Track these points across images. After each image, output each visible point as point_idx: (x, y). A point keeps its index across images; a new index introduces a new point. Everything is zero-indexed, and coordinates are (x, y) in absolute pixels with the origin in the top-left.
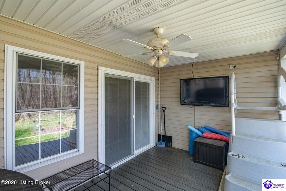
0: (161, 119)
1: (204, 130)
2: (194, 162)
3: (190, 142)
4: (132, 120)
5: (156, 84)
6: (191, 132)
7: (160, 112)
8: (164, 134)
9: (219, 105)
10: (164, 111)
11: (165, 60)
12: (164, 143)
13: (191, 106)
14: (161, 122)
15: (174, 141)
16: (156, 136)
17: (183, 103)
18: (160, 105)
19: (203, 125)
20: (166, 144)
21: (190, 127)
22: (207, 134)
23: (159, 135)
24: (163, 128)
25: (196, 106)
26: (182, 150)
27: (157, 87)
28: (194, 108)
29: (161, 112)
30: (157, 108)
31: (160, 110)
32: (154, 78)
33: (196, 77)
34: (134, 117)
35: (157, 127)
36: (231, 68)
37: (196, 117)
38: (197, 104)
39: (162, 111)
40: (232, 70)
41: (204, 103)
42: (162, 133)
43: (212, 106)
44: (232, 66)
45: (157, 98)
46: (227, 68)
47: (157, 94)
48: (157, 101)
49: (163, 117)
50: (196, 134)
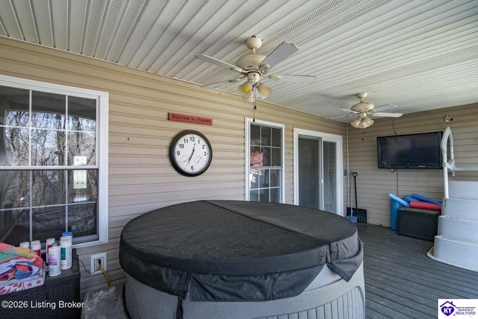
0: (350, 188)
1: (410, 199)
2: (399, 235)
3: (391, 215)
4: (320, 185)
5: (344, 143)
6: (393, 201)
7: (348, 178)
8: (355, 207)
9: (430, 167)
10: (355, 177)
11: (370, 122)
12: (356, 218)
13: (392, 170)
14: (350, 192)
15: (368, 215)
16: (344, 209)
17: (381, 166)
18: (348, 170)
19: (409, 193)
20: (358, 220)
21: (392, 195)
22: (414, 203)
23: (347, 208)
24: (353, 199)
25: (399, 170)
26: (380, 226)
27: (344, 148)
28: (396, 172)
29: (350, 179)
30: (345, 174)
31: (348, 177)
32: (341, 136)
33: (399, 133)
34: (322, 181)
35: (346, 198)
36: (447, 121)
37: (400, 183)
38: (401, 167)
39: (352, 177)
40: (448, 123)
41: (410, 165)
42: (353, 205)
43: (421, 168)
44: (448, 119)
45: (345, 161)
46: (441, 121)
47: (345, 157)
48: (345, 166)
49: (353, 186)
50: (400, 203)
